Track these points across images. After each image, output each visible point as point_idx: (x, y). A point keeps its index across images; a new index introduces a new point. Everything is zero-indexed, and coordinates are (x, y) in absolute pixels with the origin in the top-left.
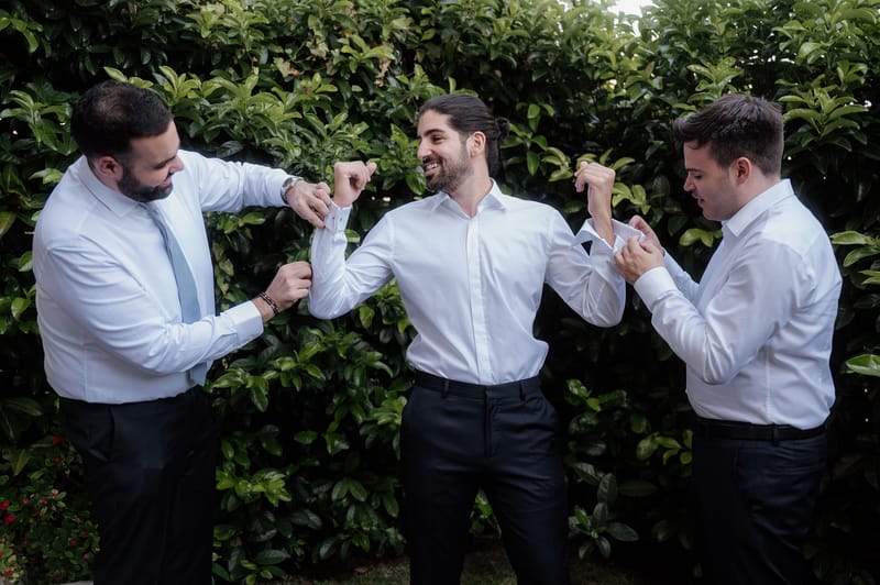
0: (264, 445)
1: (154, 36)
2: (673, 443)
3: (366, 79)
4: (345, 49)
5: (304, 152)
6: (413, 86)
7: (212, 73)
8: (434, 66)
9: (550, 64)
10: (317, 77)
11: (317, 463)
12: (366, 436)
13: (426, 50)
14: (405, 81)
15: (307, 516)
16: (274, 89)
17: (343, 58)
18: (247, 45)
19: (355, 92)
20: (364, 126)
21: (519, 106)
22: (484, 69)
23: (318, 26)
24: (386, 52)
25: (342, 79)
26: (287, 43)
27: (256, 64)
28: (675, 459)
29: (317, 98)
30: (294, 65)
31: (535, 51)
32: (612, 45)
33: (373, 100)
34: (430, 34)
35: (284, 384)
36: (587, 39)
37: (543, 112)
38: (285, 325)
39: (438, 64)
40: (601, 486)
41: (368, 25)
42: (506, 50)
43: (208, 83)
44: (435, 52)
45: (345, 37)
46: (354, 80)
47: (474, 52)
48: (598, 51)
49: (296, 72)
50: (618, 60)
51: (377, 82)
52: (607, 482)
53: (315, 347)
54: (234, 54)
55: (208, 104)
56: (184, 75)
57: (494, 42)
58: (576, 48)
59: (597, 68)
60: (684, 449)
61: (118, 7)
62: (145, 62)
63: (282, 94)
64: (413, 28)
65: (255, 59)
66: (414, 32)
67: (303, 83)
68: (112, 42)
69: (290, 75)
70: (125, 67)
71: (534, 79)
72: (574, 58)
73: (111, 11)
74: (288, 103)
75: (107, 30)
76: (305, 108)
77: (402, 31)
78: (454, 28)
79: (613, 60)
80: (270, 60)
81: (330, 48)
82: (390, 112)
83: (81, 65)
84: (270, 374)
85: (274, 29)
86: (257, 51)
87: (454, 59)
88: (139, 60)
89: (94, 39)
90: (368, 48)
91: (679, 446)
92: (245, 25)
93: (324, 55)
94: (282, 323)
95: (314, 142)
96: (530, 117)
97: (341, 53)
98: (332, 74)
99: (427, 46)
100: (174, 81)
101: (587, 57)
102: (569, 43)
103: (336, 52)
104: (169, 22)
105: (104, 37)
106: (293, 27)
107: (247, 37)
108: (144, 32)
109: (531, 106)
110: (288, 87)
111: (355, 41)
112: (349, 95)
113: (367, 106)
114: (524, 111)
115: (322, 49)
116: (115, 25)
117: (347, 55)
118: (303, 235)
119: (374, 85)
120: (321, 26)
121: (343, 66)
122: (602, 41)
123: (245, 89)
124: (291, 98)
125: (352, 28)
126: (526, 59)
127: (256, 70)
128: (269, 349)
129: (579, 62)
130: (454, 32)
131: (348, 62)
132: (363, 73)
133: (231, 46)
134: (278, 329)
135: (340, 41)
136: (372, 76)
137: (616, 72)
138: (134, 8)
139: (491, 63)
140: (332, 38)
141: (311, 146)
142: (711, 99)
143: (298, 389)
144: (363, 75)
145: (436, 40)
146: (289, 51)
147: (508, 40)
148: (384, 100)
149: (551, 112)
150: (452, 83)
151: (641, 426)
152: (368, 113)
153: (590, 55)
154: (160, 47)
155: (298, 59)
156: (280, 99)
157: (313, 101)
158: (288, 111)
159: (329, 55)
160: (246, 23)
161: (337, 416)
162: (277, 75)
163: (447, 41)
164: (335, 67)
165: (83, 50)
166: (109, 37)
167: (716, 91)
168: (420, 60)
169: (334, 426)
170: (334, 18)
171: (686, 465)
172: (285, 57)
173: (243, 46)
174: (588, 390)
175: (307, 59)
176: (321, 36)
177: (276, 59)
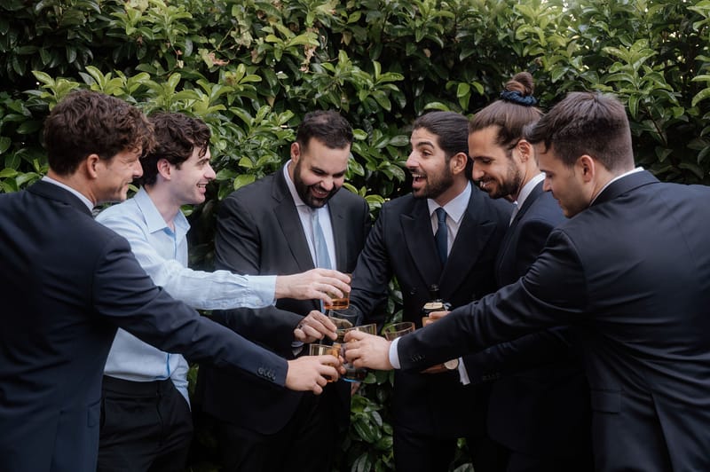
1: (79, 35)
3: (292, 65)
4: (269, 39)
5: (230, 144)
6: (338, 72)
7: (138, 68)
8: (362, 48)
9: (476, 43)
10: (242, 68)
13: (353, 33)
14: (330, 67)
16: (198, 82)
17: (268, 47)
18: (171, 39)
19: (281, 80)
20: (290, 114)
21: (448, 85)
22: (410, 50)
23: (242, 15)
24: (310, 39)
25: (267, 67)
26: (212, 32)
27: (180, 58)
29: (242, 89)
30: (219, 55)
31: (462, 30)
32: (540, 22)
33: (300, 85)
34: (355, 17)
36: (515, 15)
37: (473, 91)
39: (366, 45)
41: (293, 12)
42: (432, 30)
43: (133, 79)
44: (362, 35)
45: (269, 25)
46: (278, 67)
47: (399, 34)
48: (526, 28)
49: (221, 63)
51: (302, 69)
54: (159, 48)
55: (133, 100)
56: (110, 74)
57: (418, 23)
58: (504, 25)
59: (525, 45)
61: (44, 10)
62: (71, 61)
63: (206, 86)
64: (338, 11)
65: (180, 53)
66: (340, 15)
67: (227, 74)
68: (38, 42)
69: (215, 66)
70: (52, 66)
71: (461, 58)
72: (501, 36)
73: (37, 14)
74: (213, 95)
75: (33, 32)
76: (230, 100)
77: (326, 17)
78: (379, 10)
79: (542, 37)
80: (195, 51)
81: (255, 36)
82: (317, 96)
83: (9, 66)
85: (199, 21)
86: (181, 44)
87: (382, 39)
88: (66, 59)
89: (22, 41)
90: (293, 35)
92: (168, 20)
93: (248, 45)
95: (240, 134)
96: (459, 96)
97: (265, 42)
98: (258, 62)
99: (353, 29)
100: (99, 80)
101: (515, 34)
102: (496, 20)
103: (260, 41)
104: (94, 20)
105: (31, 38)
106: (217, 18)
107: (171, 31)
108: (69, 31)
109: (460, 85)
110: (213, 77)
111: (279, 29)
112: (275, 83)
113: (293, 92)
114: (454, 89)
115: (247, 38)
116: (42, 27)
117: (272, 44)
119: (300, 72)
120: (245, 16)
121: (268, 54)
122: (529, 18)
123: (168, 88)
124: (216, 90)
125: (276, 16)
126: (454, 38)
127: (181, 64)
129: (507, 39)
130: (379, 14)
131: (273, 51)
132: (289, 60)
133: (156, 40)
135: (265, 29)
136: (297, 62)
137: (546, 48)
138: (59, 10)
139: (417, 44)
140: (257, 26)
141: (237, 138)
142: (627, 79)
144: (288, 62)
145: (362, 22)
146: (212, 41)
147: (433, 20)
148: (311, 85)
149: (481, 89)
150: (377, 66)
152: (295, 100)
153: (518, 32)
154: (86, 45)
155: (222, 48)
156: (204, 92)
157: (238, 92)
158: (212, 104)
159: (254, 44)
160: (170, 18)
162: (203, 67)
163: (373, 23)
164: (259, 56)
165: (10, 54)
166: (36, 38)
167: (631, 72)
168: (347, 43)
170: (257, 8)
172: (209, 47)
173: (166, 41)
175: (232, 48)
176: (245, 25)
177: (200, 50)
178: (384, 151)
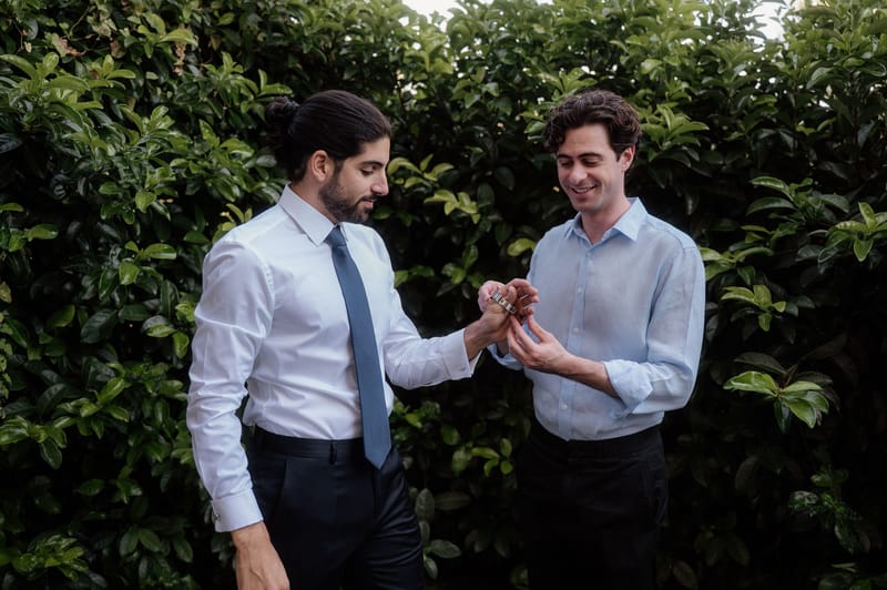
0: (37, 502)
2: (491, 453)
4: (139, 29)
6: (221, 77)
10: (109, 59)
11: (103, 515)
12: (160, 477)
13: (223, 36)
14: (213, 70)
15: (90, 578)
17: (135, 40)
19: (151, 81)
20: (169, 121)
22: (292, 62)
24: (184, 36)
25: (132, 63)
26: (62, 15)
27: (26, 40)
28: (496, 470)
29: (111, 85)
30: (70, 44)
33: (170, 90)
34: (228, 19)
35: (83, 432)
38: (62, 357)
39: (234, 53)
40: (418, 504)
41: (164, 4)
44: (233, 40)
45: (135, 15)
46: (147, 66)
48: (412, 52)
49: (74, 52)
50: (432, 62)
51: (177, 70)
52: (423, 498)
53: (119, 385)
57: (307, 33)
60: (502, 458)
65: (25, 33)
66: (212, 15)
67: (93, 65)
69: (69, 55)
71: (345, 77)
80: (41, 35)
81: (118, 26)
84: (63, 422)
86: (27, 22)
87: (254, 48)
91: (496, 455)
93: (109, 34)
94: (58, 353)
97: (132, 33)
98: (119, 57)
99: (225, 31)
101: (403, 57)
103: (126, 32)
110: (71, 69)
111: (147, 20)
112: (141, 83)
113: (165, 97)
115: (106, 27)
118: (87, 248)
119: (172, 74)
121: (136, 48)
122: (415, 41)
123: (43, 70)
125: (144, 5)
127: (27, 47)
128: (52, 388)
131: (139, 44)
134: (54, 362)
135: (131, 19)
136: (170, 63)
137: (429, 75)
140: (120, 15)
143: (99, 436)
144: (161, 59)
145: (234, 26)
146: (64, 26)
147: (321, 31)
150: (262, 75)
151: (453, 437)
153: (405, 55)
155: (75, 36)
158: (80, 100)
159: (115, 35)
161: (130, 460)
164: (121, 50)
168: (215, 47)
169: (127, 470)
171: (508, 475)
172: (61, 33)
173: (11, 16)
174: (405, 405)
175: (88, 37)
176: (106, 10)
177: (48, 35)
178: (253, 171)
